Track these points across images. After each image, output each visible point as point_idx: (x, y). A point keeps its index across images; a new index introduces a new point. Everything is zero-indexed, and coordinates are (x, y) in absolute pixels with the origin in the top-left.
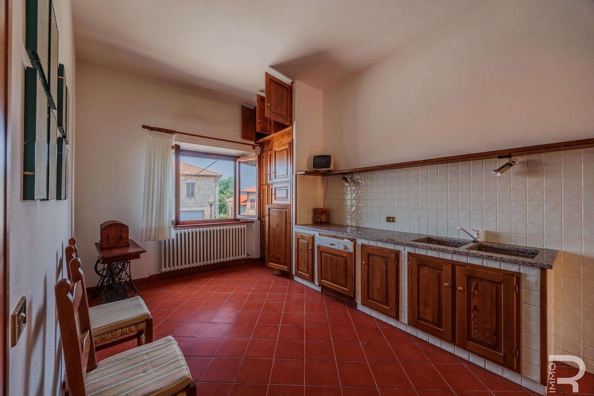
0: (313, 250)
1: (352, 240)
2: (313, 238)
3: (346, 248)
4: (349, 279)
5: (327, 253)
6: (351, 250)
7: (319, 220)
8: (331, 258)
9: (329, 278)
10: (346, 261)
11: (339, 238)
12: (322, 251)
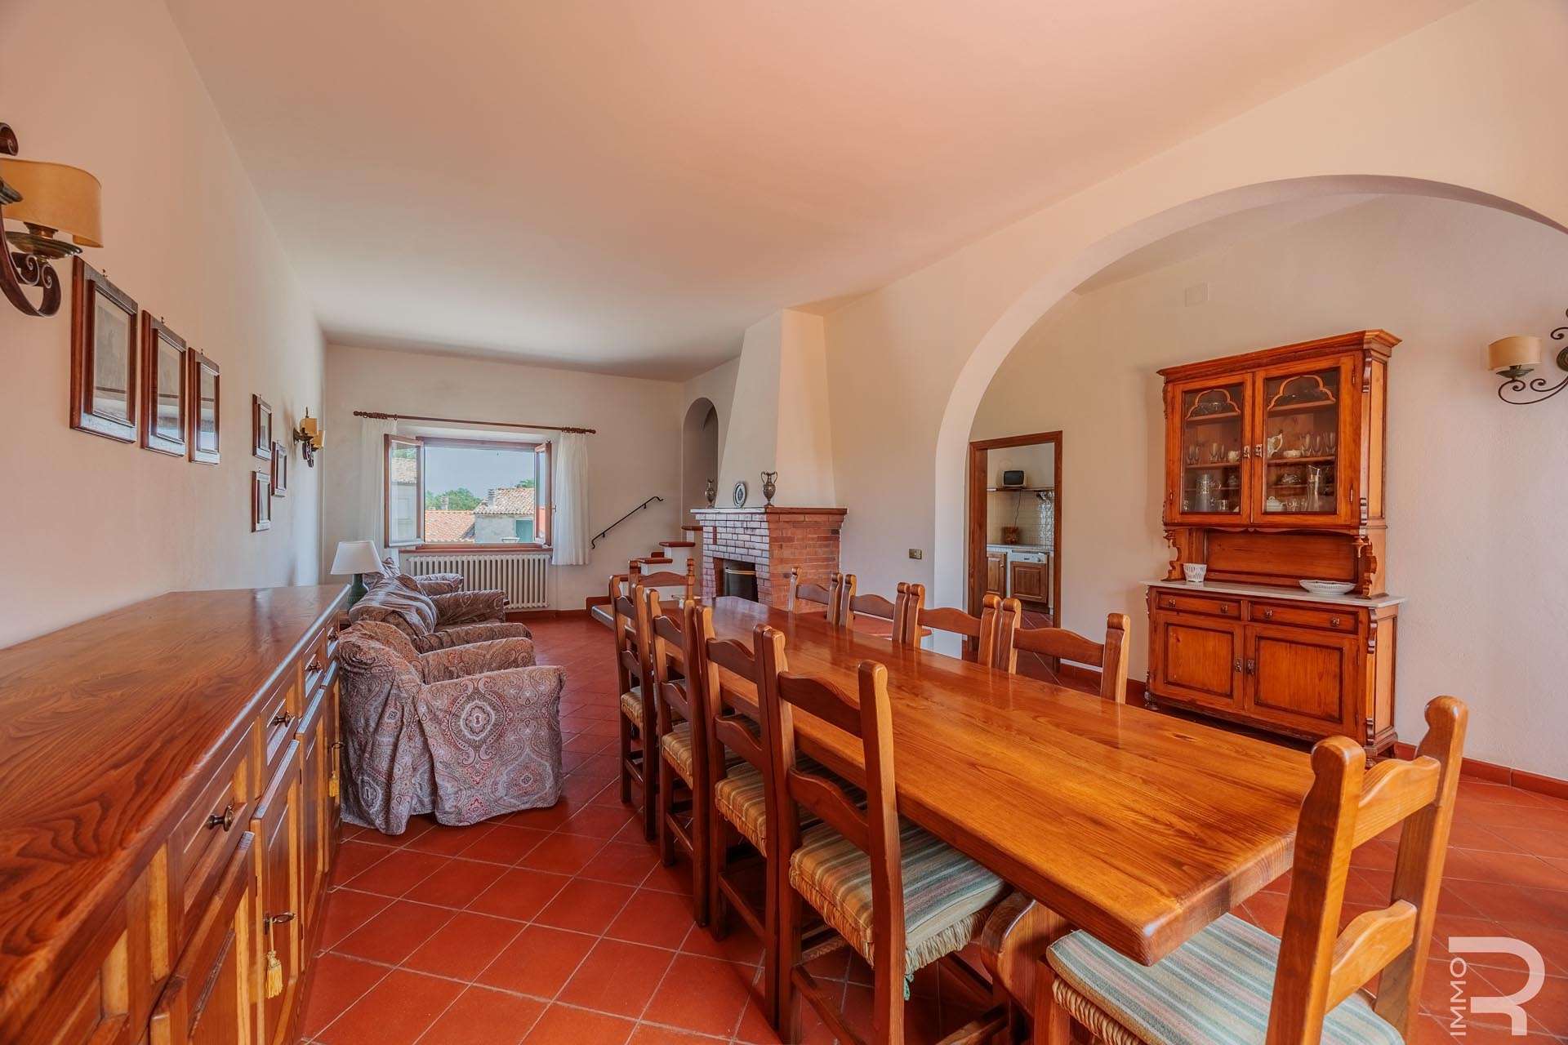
0: (1005, 567)
1: (1045, 553)
2: (1005, 556)
3: (1040, 561)
4: (1043, 588)
5: (1019, 567)
6: (1045, 562)
7: (1009, 539)
8: (1025, 572)
9: (1023, 591)
10: (1040, 572)
11: (1033, 553)
12: (1014, 565)
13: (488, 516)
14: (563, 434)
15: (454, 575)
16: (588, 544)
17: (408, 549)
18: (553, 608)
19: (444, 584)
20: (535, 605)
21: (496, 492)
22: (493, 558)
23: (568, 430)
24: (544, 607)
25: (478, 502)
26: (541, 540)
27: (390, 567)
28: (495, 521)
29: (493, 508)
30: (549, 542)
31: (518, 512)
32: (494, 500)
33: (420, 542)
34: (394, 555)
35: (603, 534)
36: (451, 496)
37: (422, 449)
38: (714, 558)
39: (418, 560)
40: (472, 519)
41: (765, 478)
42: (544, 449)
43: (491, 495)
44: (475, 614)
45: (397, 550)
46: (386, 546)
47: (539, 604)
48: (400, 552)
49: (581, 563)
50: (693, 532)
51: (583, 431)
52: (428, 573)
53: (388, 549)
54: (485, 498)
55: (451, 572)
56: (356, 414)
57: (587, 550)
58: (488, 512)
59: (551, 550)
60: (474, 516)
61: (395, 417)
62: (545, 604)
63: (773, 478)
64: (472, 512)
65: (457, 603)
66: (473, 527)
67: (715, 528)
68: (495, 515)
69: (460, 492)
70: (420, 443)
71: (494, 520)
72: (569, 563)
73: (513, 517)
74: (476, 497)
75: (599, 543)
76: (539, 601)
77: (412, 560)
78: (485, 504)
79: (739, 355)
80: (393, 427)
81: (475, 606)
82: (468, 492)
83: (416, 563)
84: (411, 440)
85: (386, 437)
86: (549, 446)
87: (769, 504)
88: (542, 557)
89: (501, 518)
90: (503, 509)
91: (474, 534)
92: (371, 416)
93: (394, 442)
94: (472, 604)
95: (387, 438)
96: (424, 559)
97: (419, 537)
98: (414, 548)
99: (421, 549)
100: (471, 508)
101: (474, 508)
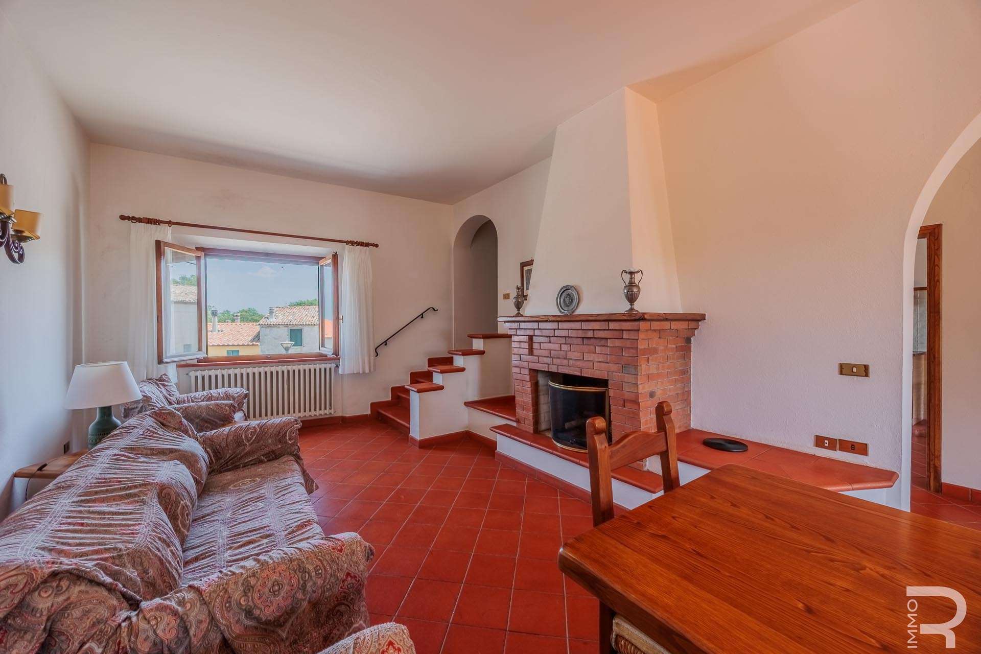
13: (269, 326)
14: (347, 247)
15: (238, 389)
16: (373, 353)
17: (188, 362)
18: (339, 414)
19: (226, 405)
20: (322, 412)
21: (275, 309)
22: (280, 369)
23: (352, 243)
24: (331, 414)
25: (261, 317)
26: (328, 350)
27: (164, 385)
28: (275, 329)
29: (273, 321)
30: (337, 353)
31: (291, 323)
32: (274, 314)
33: (202, 355)
34: (172, 372)
35: (385, 343)
36: (243, 313)
37: (202, 261)
38: (530, 370)
39: (199, 374)
40: (258, 328)
41: (627, 277)
42: (330, 261)
43: (271, 311)
44: (263, 452)
45: (174, 365)
46: (160, 362)
47: (326, 412)
48: (179, 366)
49: (367, 371)
50: (481, 341)
51: (367, 245)
52: (210, 388)
53: (162, 366)
54: (267, 314)
55: (236, 386)
56: (123, 218)
57: (372, 358)
58: (269, 323)
59: (339, 359)
60: (259, 326)
61: (170, 223)
62: (332, 411)
63: (637, 277)
64: (258, 324)
65: (238, 439)
66: (258, 334)
67: (531, 338)
68: (274, 326)
69: (249, 311)
70: (199, 254)
71: (273, 329)
72: (355, 372)
73: (288, 327)
74: (260, 313)
75: (383, 351)
76: (325, 409)
77: (193, 374)
78: (267, 318)
79: (549, 154)
80: (167, 234)
81: (261, 442)
82: (255, 310)
83: (196, 377)
84: (189, 250)
85: (158, 243)
86: (335, 257)
87: (632, 309)
88: (328, 366)
89: (279, 327)
90: (280, 321)
91: (259, 339)
92: (140, 220)
93: (168, 252)
94: (258, 440)
95: (159, 246)
96: (206, 373)
97: (200, 349)
98: (195, 362)
99: (204, 363)
100: (257, 321)
101: (259, 321)
